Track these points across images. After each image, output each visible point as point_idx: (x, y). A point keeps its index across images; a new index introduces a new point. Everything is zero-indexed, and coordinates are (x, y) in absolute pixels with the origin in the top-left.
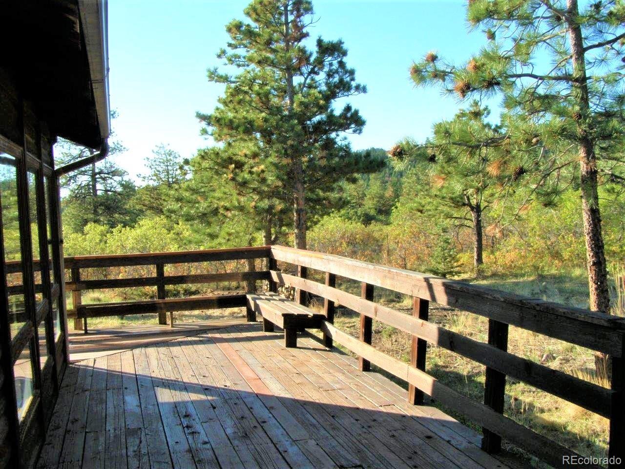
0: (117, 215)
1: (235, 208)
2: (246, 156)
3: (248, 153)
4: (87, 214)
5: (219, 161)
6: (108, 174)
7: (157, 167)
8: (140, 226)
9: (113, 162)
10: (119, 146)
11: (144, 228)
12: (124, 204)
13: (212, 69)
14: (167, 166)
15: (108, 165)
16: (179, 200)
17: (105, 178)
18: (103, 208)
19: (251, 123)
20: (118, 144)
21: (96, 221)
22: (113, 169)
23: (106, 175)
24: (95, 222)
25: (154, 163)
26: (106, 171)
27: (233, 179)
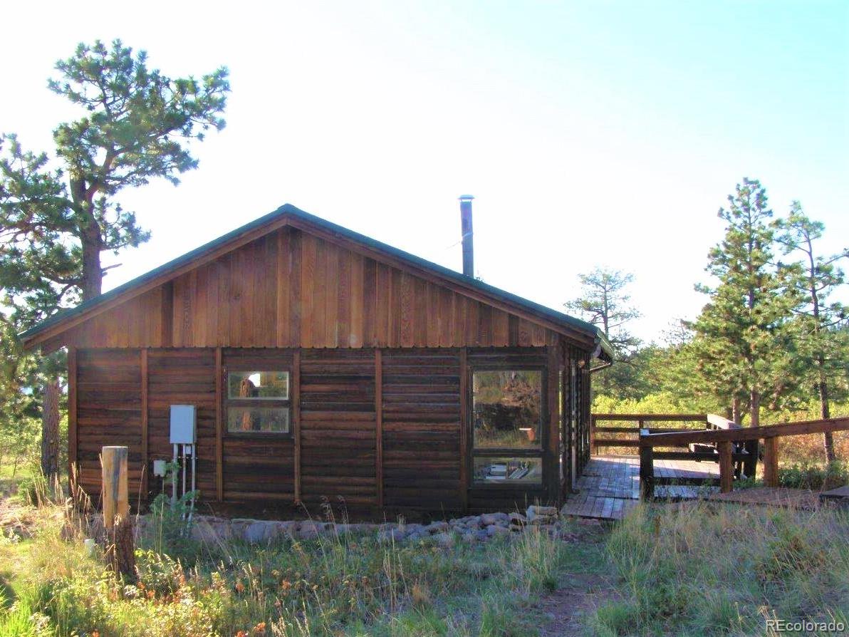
0: (629, 388)
1: (704, 390)
2: (714, 352)
3: (716, 351)
4: (598, 386)
5: (700, 353)
6: (622, 342)
7: (672, 340)
8: (644, 401)
9: (627, 331)
10: (636, 312)
11: (648, 402)
12: (638, 376)
13: (697, 284)
14: (683, 339)
15: (622, 333)
16: (674, 380)
17: (619, 346)
18: (614, 379)
19: (717, 329)
20: (634, 309)
21: (608, 394)
22: (628, 338)
23: (620, 344)
24: (605, 394)
25: (670, 337)
26: (620, 340)
27: (701, 370)
